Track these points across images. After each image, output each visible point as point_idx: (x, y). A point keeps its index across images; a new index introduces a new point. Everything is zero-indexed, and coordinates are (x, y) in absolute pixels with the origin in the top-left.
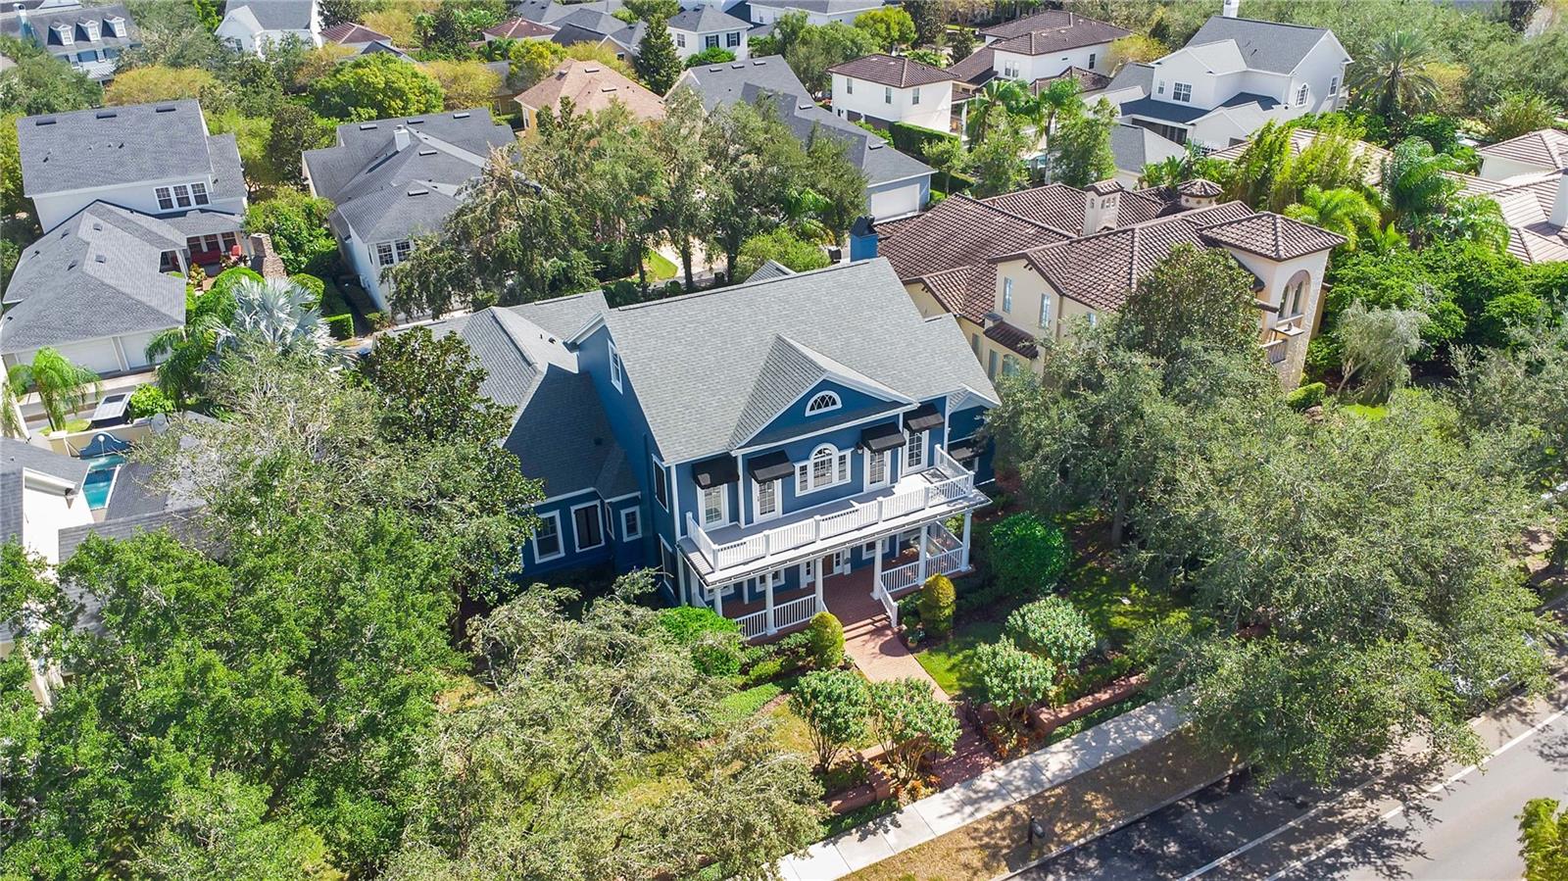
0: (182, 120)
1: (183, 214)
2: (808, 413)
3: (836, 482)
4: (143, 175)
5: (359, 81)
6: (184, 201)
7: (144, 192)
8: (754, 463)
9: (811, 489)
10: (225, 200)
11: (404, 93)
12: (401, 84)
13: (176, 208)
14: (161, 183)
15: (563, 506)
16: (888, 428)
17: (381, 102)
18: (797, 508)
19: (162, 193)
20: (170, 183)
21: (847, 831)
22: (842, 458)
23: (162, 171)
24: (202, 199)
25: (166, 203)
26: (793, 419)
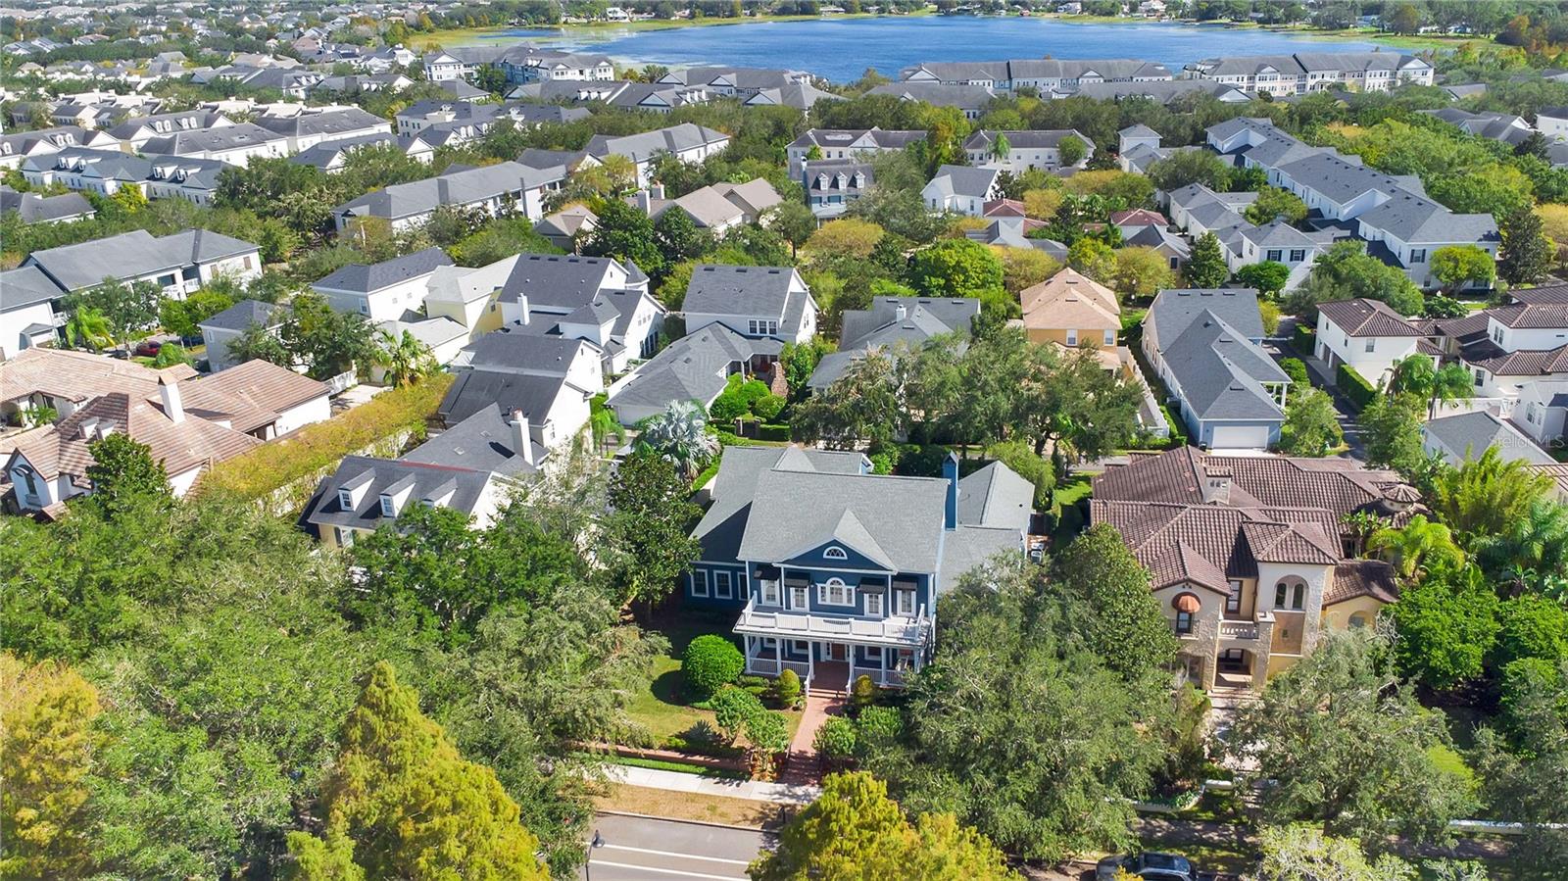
0: (780, 280)
1: (760, 338)
2: (825, 556)
3: (845, 603)
4: (745, 311)
5: (937, 259)
6: (763, 331)
7: (742, 322)
8: (790, 574)
9: (828, 602)
10: (785, 334)
11: (967, 271)
12: (967, 265)
13: (758, 333)
14: (752, 318)
15: (711, 568)
16: (880, 581)
17: (949, 275)
18: (816, 609)
19: (753, 323)
20: (758, 318)
21: (715, 777)
22: (850, 590)
23: (755, 311)
24: (773, 331)
25: (753, 330)
26: (814, 556)
